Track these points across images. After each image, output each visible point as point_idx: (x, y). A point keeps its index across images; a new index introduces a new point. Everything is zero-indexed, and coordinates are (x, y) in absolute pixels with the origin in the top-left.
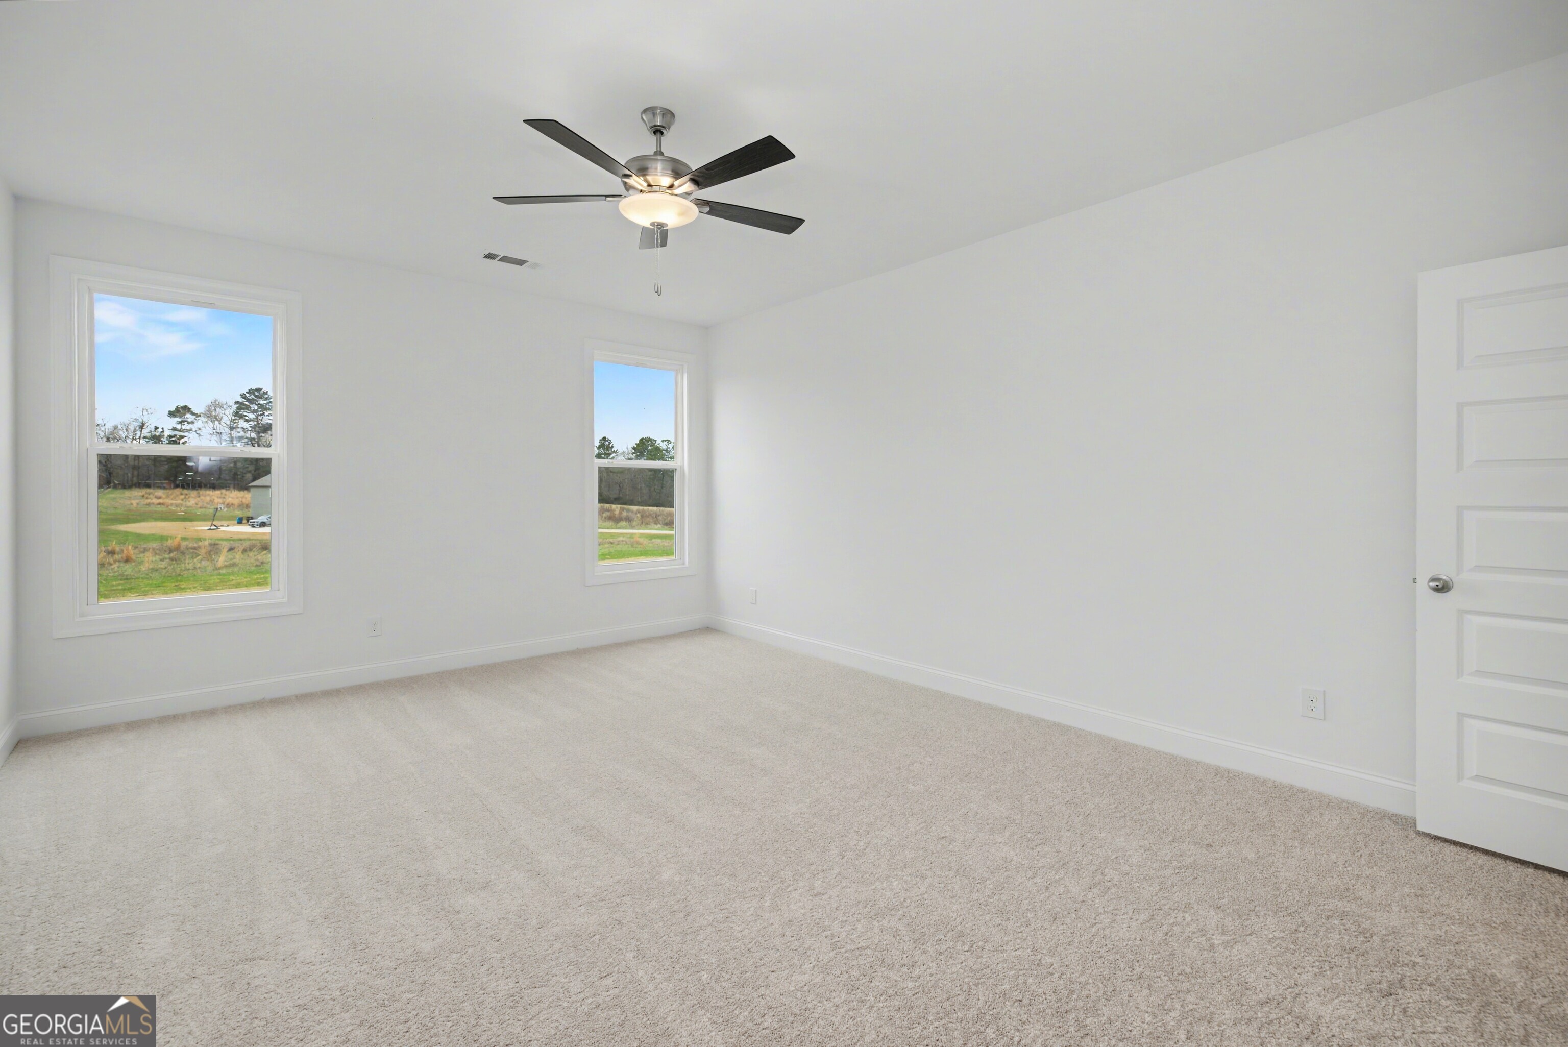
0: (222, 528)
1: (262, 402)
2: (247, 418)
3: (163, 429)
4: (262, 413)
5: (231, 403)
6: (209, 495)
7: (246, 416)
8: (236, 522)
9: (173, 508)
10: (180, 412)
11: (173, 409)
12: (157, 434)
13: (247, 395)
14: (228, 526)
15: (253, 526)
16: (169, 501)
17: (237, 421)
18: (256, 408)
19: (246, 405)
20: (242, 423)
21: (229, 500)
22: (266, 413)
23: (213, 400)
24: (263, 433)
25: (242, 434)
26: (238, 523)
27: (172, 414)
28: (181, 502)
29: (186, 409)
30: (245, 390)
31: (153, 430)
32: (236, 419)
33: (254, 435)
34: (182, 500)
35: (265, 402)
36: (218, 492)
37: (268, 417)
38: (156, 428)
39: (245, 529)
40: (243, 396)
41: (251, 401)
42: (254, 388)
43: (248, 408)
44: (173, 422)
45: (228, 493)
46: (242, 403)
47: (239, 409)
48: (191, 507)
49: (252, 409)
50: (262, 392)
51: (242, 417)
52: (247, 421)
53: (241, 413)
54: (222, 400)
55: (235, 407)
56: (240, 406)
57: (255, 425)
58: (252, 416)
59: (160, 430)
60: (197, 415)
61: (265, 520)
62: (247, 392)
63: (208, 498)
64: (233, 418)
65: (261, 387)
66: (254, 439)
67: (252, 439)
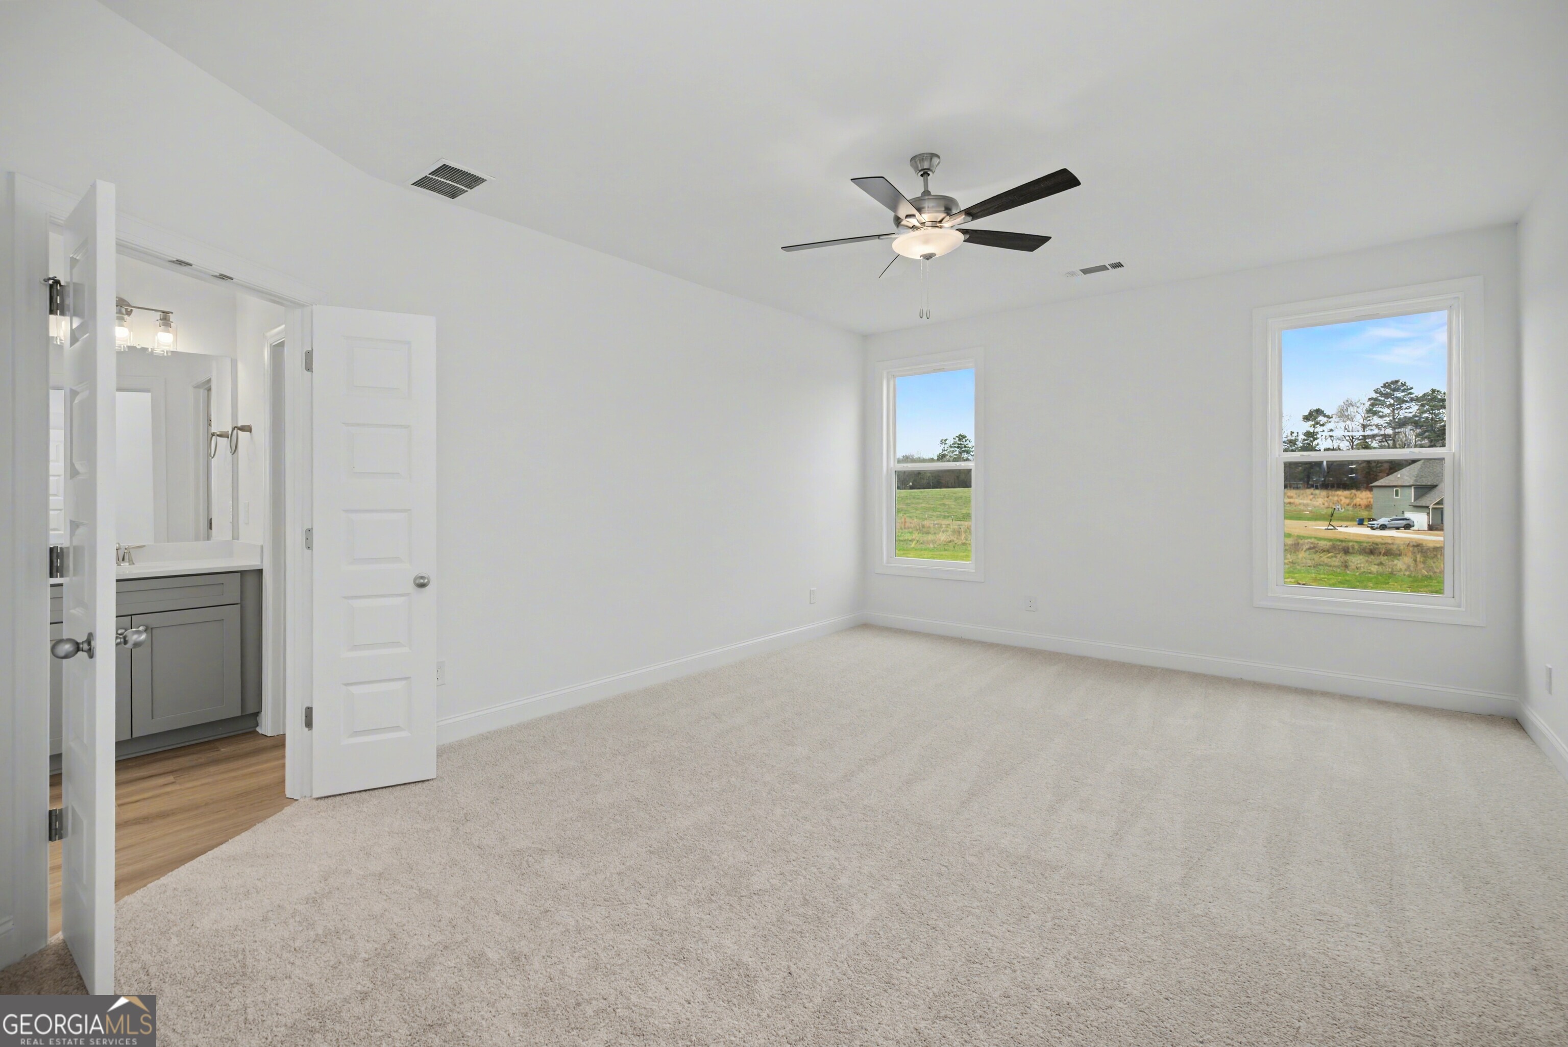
0: (1340, 529)
1: (1399, 394)
2: (1381, 414)
3: (1298, 433)
4: (1399, 406)
5: (1365, 400)
6: (1338, 495)
7: (1380, 412)
8: (1356, 523)
9: (1302, 507)
10: (1313, 416)
11: (1307, 413)
12: (1293, 438)
13: (1382, 389)
14: (1346, 527)
15: (1373, 528)
16: (1297, 501)
17: (1371, 418)
18: (1392, 401)
19: (1380, 400)
20: (1376, 420)
21: (1357, 501)
22: (1404, 406)
23: (1345, 400)
24: (1399, 428)
25: (1376, 431)
26: (1359, 524)
27: (1306, 418)
28: (1309, 502)
29: (1319, 412)
30: (1379, 385)
31: (1289, 435)
32: (1369, 417)
33: (1389, 431)
34: (1311, 500)
35: (1403, 394)
36: (1347, 493)
37: (1406, 410)
38: (1292, 433)
39: (1364, 531)
40: (1376, 391)
41: (1387, 396)
42: (1389, 381)
43: (1382, 404)
44: (1307, 426)
45: (1358, 493)
46: (1376, 399)
47: (1373, 405)
48: (1318, 506)
49: (1388, 403)
50: (1400, 384)
51: (1375, 413)
52: (1381, 417)
53: (1374, 409)
54: (1354, 399)
55: (1368, 404)
56: (1374, 402)
57: (1390, 420)
58: (1387, 411)
59: (1295, 434)
60: (1328, 417)
61: (1386, 523)
62: (1382, 387)
63: (1336, 498)
64: (1366, 415)
65: (1397, 379)
66: (1389, 436)
67: (1386, 437)
